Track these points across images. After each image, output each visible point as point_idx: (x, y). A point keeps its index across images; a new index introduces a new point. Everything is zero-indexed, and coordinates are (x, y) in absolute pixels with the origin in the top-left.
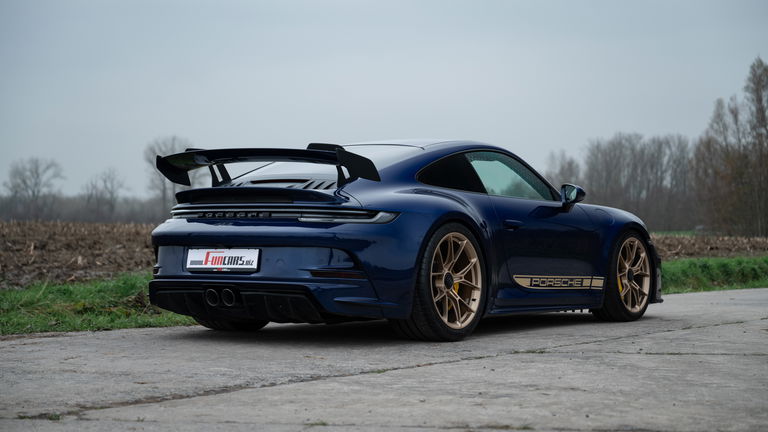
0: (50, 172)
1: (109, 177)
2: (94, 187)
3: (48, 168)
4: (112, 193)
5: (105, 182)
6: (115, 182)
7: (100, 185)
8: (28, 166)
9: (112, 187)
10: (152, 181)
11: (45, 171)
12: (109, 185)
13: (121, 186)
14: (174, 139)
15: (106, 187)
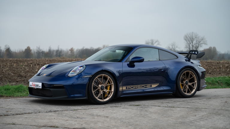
0: (157, 43)
1: (173, 45)
2: (169, 47)
3: (156, 42)
4: (174, 49)
5: (172, 46)
6: (175, 46)
7: (171, 47)
8: (150, 42)
9: (174, 48)
10: (186, 46)
11: (155, 43)
12: (173, 47)
13: (177, 47)
14: (193, 33)
15: (172, 47)
